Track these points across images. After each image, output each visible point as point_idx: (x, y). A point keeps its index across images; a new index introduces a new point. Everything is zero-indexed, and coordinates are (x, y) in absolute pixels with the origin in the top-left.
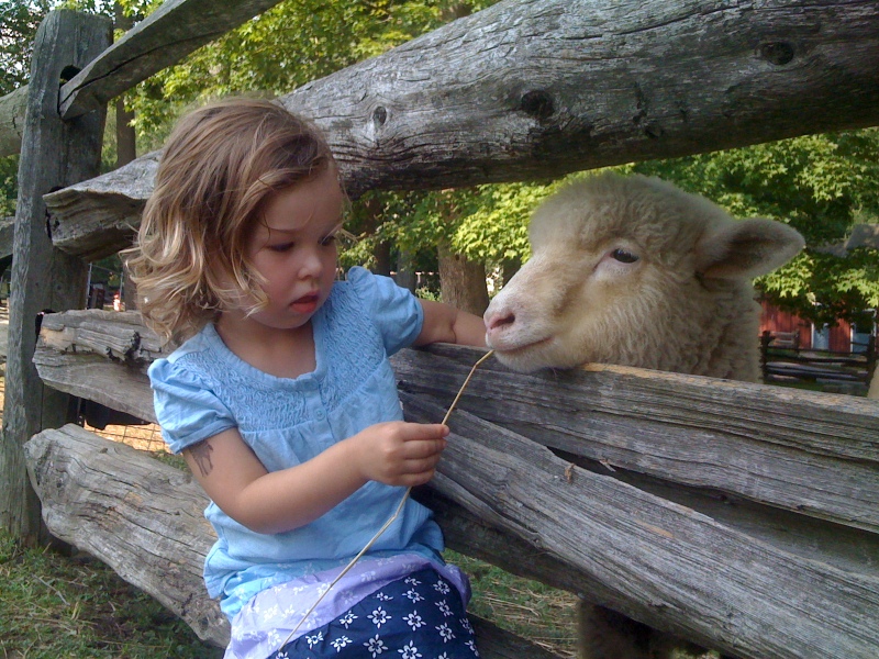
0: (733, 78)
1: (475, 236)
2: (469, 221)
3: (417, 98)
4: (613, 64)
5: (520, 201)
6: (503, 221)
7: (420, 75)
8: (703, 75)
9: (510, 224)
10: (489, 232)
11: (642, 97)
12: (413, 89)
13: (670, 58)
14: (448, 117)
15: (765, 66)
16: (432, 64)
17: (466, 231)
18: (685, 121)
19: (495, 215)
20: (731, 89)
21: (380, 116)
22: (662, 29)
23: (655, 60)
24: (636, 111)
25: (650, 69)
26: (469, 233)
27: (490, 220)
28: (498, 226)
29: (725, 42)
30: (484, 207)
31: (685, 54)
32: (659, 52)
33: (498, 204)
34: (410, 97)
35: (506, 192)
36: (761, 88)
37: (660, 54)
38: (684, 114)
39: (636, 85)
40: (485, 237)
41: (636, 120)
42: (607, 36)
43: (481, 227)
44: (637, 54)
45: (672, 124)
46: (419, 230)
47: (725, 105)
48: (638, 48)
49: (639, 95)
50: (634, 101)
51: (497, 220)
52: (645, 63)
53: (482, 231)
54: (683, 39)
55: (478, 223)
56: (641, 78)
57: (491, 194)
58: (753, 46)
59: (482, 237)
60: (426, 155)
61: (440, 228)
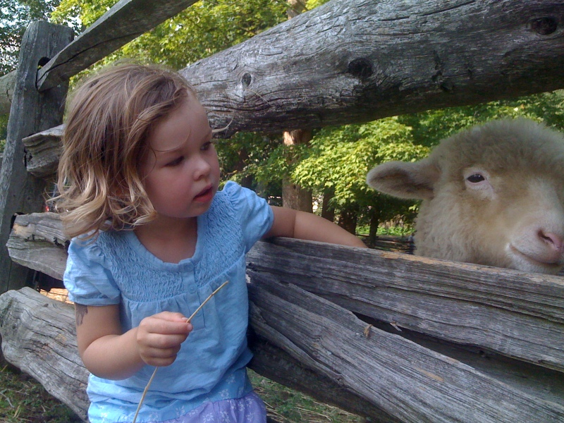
0: (509, 46)
1: (307, 172)
2: (303, 163)
3: (273, 66)
4: (417, 37)
5: (337, 151)
6: (325, 163)
7: (275, 51)
8: (486, 44)
9: (330, 165)
10: (316, 170)
11: (439, 61)
12: (270, 60)
13: (461, 31)
14: (295, 79)
15: (534, 36)
16: (284, 43)
17: (301, 169)
18: (472, 79)
19: (320, 160)
20: (508, 54)
21: (247, 80)
22: (455, 10)
23: (449, 34)
24: (434, 71)
25: (445, 40)
26: (303, 170)
27: (317, 163)
28: (322, 166)
29: (503, 19)
30: (313, 155)
31: (472, 29)
32: (452, 27)
33: (323, 153)
34: (268, 66)
35: (328, 146)
36: (530, 52)
37: (454, 29)
38: (470, 73)
39: (435, 52)
40: (313, 173)
41: (434, 78)
42: (413, 17)
43: (311, 167)
44: (435, 30)
45: (461, 81)
46: (271, 168)
47: (502, 66)
48: (437, 25)
49: (437, 60)
50: (433, 64)
51: (321, 163)
52: (441, 36)
53: (312, 170)
54: (470, 17)
55: (309, 164)
56: (439, 47)
57: (319, 146)
58: (525, 22)
59: (311, 173)
60: (278, 106)
61: (285, 167)
